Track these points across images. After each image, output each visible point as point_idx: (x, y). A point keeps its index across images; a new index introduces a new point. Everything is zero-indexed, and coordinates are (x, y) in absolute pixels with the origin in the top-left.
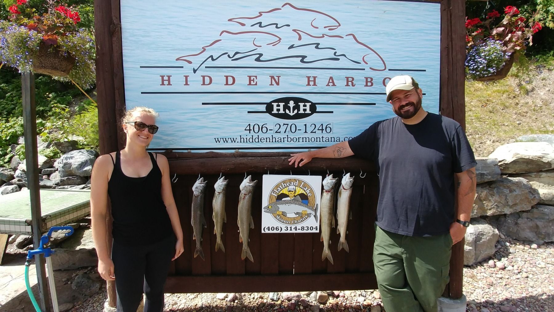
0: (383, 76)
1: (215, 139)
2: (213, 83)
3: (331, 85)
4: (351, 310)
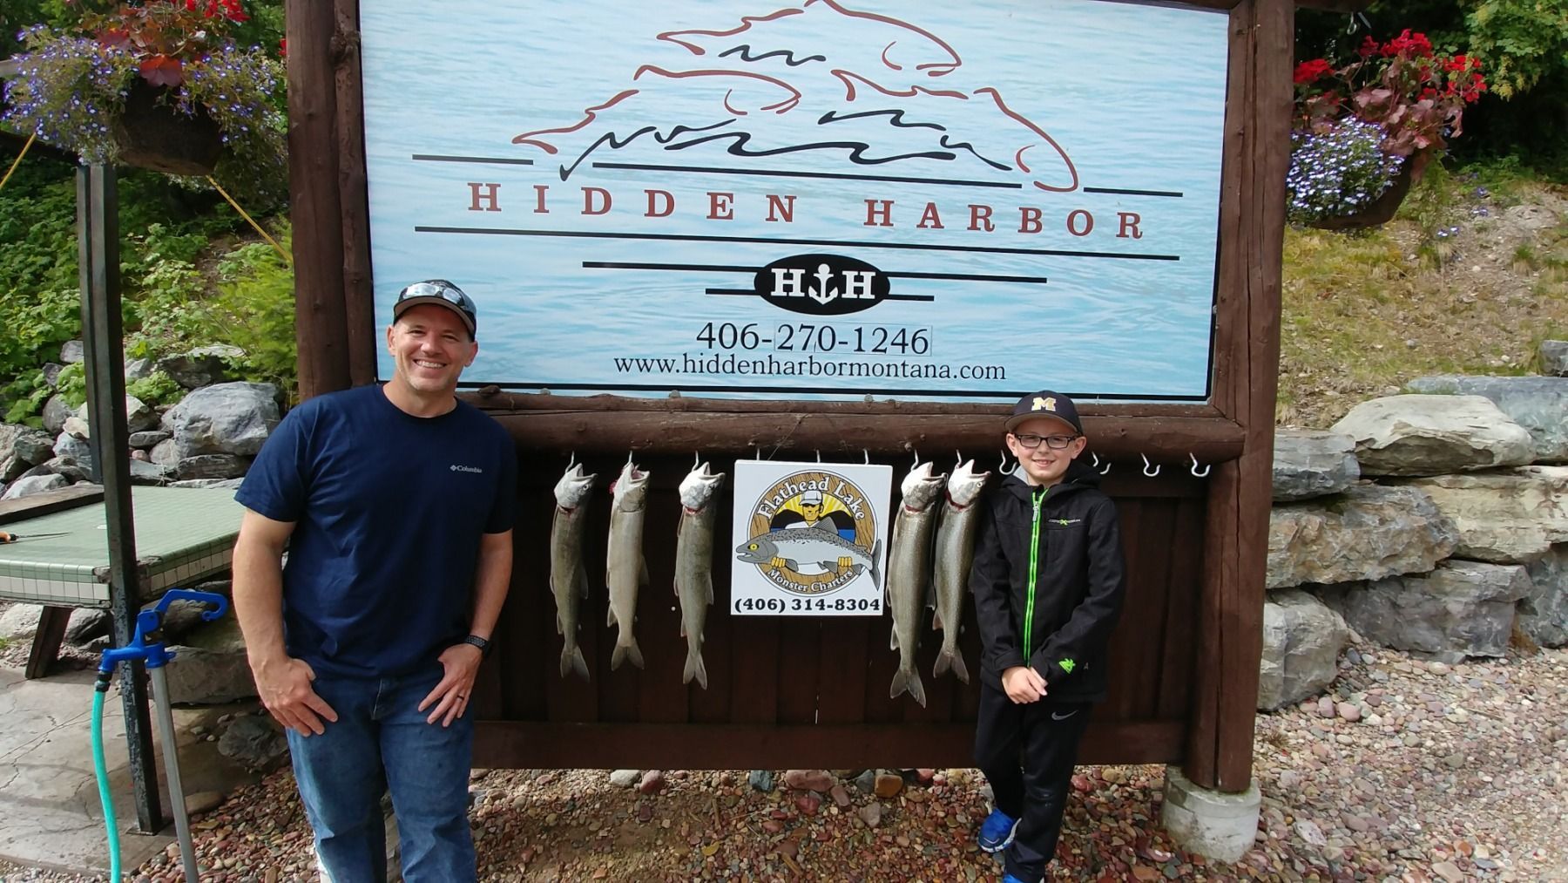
3: (929, 226)
4: (961, 818)
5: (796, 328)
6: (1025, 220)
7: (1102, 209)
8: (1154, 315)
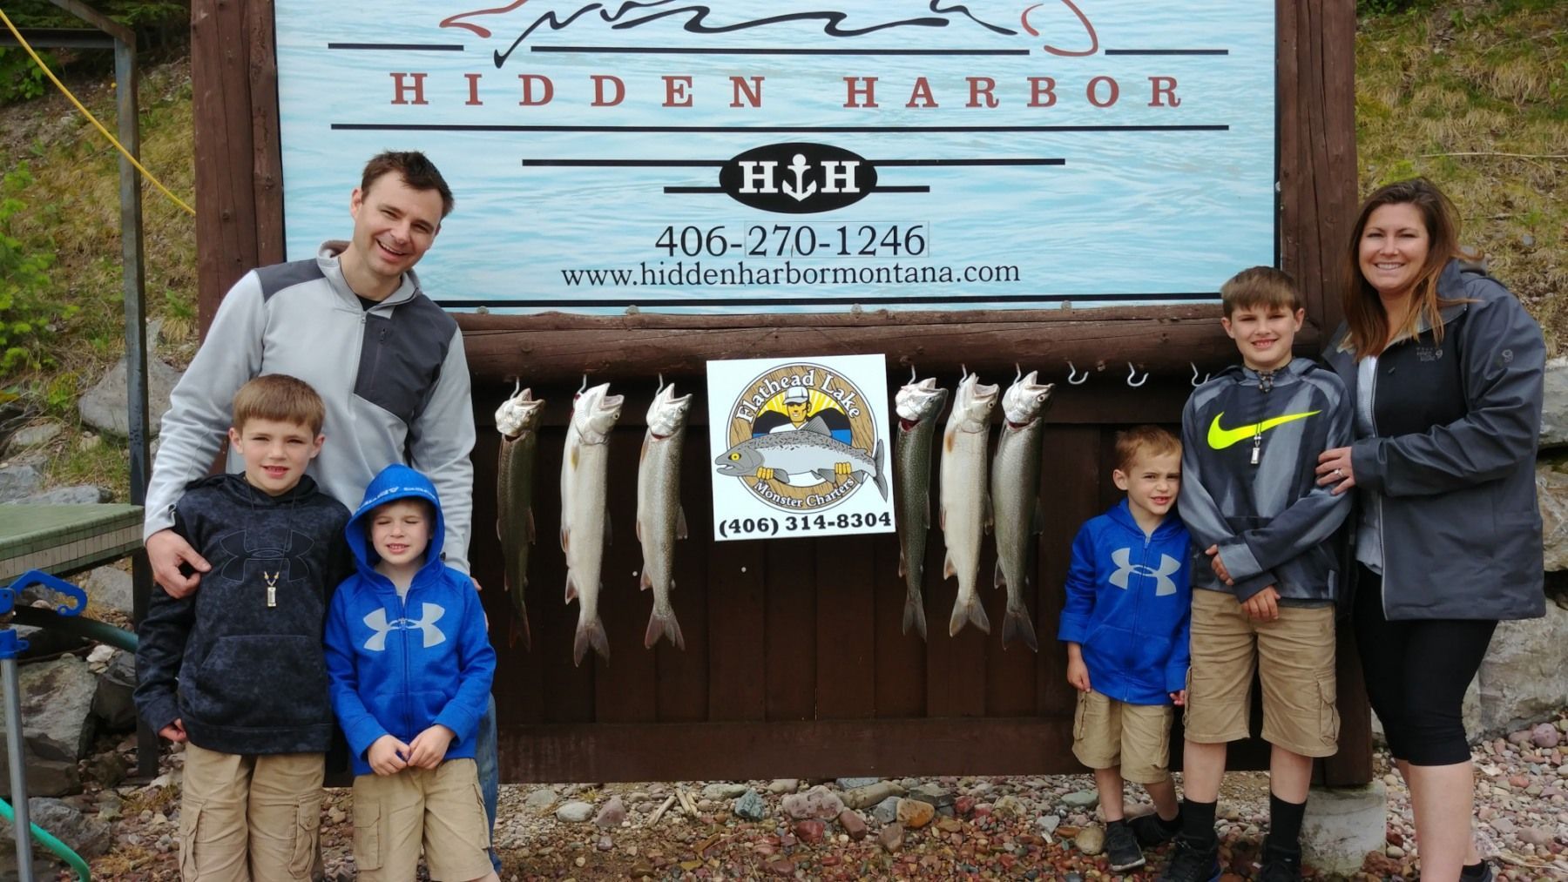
0: (1088, 74)
1: (564, 272)
2: (558, 100)
3: (921, 105)
4: (1009, 846)
5: (769, 229)
6: (1036, 92)
7: (1130, 74)
8: (1198, 197)
